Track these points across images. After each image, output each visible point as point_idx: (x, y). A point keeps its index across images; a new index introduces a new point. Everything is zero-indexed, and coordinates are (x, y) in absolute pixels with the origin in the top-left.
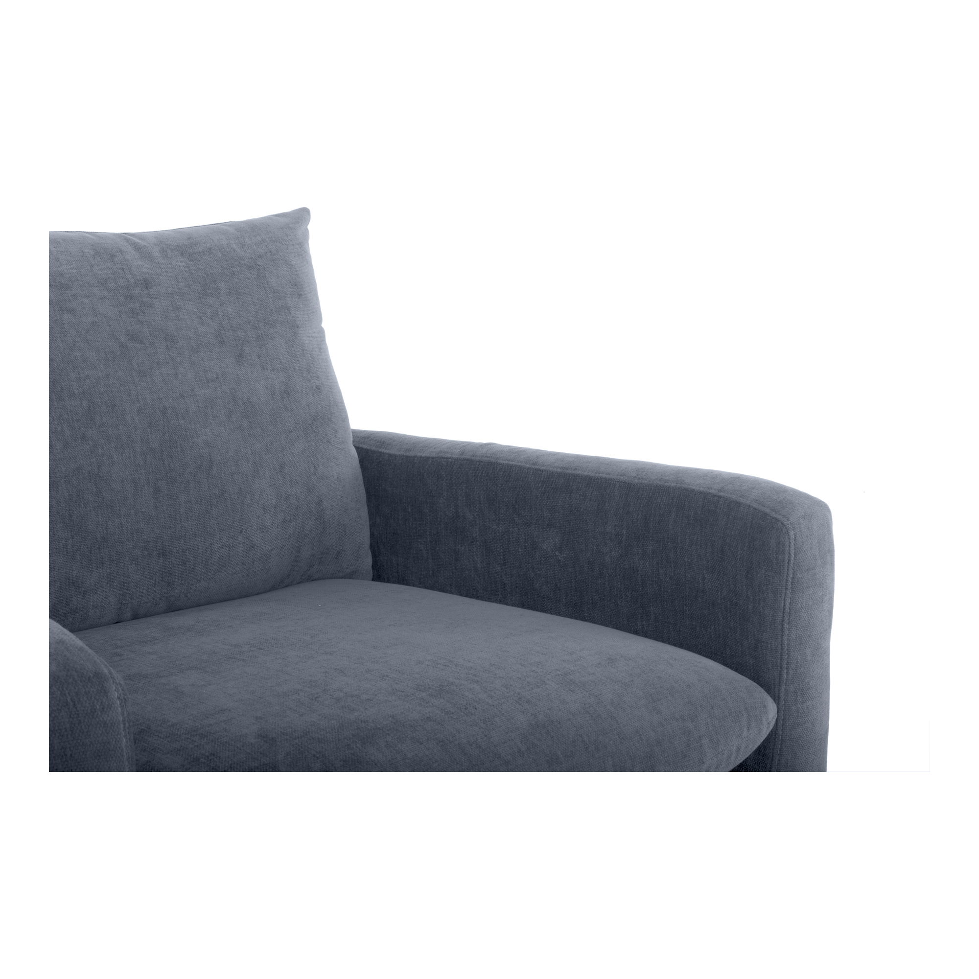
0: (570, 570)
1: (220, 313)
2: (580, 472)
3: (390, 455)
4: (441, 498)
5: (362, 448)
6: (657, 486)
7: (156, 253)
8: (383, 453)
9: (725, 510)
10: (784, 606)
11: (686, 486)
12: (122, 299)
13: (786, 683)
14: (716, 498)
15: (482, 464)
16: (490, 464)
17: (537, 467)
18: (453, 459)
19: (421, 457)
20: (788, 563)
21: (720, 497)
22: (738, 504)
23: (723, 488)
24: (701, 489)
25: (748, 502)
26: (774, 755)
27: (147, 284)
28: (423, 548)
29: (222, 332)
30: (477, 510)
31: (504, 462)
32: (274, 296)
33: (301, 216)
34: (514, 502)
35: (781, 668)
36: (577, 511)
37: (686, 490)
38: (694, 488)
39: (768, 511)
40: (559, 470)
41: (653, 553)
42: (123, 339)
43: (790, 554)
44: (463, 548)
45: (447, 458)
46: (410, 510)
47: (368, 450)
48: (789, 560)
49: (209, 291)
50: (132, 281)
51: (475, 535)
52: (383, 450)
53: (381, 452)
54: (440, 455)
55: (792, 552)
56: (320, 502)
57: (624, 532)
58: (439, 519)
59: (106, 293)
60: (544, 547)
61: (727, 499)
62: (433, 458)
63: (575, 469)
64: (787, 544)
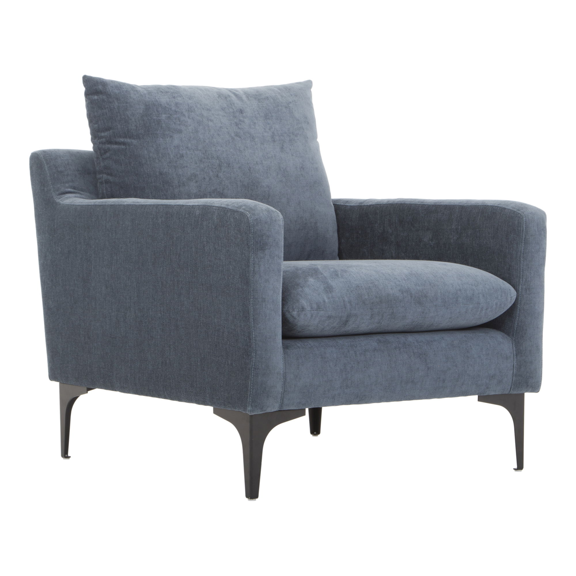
0: (436, 249)
1: (273, 128)
2: (442, 204)
3: (351, 206)
4: (377, 224)
5: (336, 204)
6: (474, 206)
7: (244, 98)
8: (348, 206)
9: (499, 212)
10: (521, 250)
11: (486, 204)
12: (231, 117)
13: (522, 285)
14: (496, 208)
15: (397, 205)
16: (401, 204)
17: (423, 204)
18: (383, 204)
19: (367, 205)
20: (522, 231)
21: (498, 207)
22: (505, 209)
23: (500, 204)
24: (491, 205)
25: (509, 208)
26: (516, 316)
27: (241, 111)
28: (366, 251)
29: (274, 136)
30: (394, 227)
31: (408, 203)
32: (297, 122)
33: (308, 85)
34: (412, 221)
35: (519, 277)
36: (440, 221)
37: (485, 205)
38: (489, 204)
39: (515, 210)
40: (433, 204)
41: (471, 235)
42: (233, 135)
43: (523, 227)
44: (386, 247)
45: (380, 204)
46: (360, 232)
47: (339, 205)
48: (523, 230)
49: (268, 117)
50: (235, 110)
51: (392, 240)
52: (347, 204)
53: (346, 205)
54: (377, 203)
55: (524, 227)
56: (316, 223)
57: (459, 227)
58: (375, 235)
59: (225, 114)
60: (425, 240)
61: (501, 207)
62: (373, 205)
63: (440, 203)
64: (522, 223)
